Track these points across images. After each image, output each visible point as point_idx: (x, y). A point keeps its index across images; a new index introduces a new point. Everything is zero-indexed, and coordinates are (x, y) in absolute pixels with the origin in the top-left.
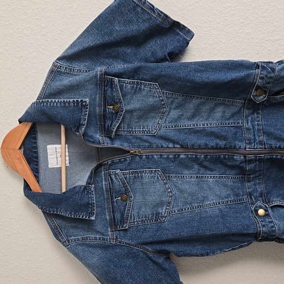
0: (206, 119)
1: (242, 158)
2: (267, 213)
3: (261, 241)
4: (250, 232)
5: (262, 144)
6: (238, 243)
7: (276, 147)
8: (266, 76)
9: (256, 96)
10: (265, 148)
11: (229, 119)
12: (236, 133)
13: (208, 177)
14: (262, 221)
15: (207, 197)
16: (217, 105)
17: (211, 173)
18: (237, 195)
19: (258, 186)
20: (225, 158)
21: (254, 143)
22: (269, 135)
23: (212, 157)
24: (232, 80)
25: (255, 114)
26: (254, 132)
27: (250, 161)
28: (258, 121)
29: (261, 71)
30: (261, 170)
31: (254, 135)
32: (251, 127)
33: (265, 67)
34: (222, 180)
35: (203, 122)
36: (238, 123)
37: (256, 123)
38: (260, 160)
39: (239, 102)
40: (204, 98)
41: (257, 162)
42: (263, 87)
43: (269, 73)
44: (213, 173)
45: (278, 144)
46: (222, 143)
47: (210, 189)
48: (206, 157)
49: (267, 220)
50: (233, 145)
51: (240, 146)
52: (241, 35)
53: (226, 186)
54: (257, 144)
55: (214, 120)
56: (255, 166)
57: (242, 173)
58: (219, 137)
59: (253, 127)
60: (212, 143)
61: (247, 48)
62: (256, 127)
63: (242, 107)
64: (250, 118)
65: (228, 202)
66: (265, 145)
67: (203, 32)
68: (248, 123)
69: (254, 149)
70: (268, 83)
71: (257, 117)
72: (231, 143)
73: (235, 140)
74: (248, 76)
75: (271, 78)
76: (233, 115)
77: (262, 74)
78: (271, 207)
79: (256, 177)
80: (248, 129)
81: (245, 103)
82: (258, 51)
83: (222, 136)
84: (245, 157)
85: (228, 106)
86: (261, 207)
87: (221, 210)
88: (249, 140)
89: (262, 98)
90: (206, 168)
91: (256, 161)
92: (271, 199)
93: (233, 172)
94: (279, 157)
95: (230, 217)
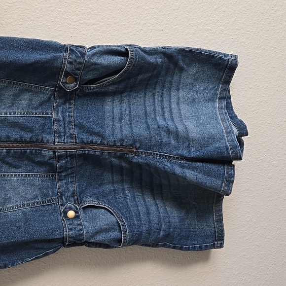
0: (10, 107)
1: (51, 153)
2: (77, 214)
3: (69, 246)
4: (55, 237)
5: (72, 138)
6: (42, 251)
7: (88, 142)
8: (75, 61)
9: (66, 83)
10: (76, 142)
11: (36, 108)
12: (44, 125)
13: (12, 175)
14: (70, 224)
15: (10, 199)
16: (22, 91)
17: (16, 170)
18: (46, 196)
19: (70, 185)
20: (31, 153)
21: (64, 136)
22: (81, 127)
23: (16, 152)
24: (36, 62)
25: (67, 104)
26: (64, 123)
27: (60, 157)
28: (70, 112)
29: (70, 54)
30: (73, 167)
31: (64, 127)
32: (61, 119)
33: (74, 51)
34: (29, 178)
35: (6, 111)
36: (47, 114)
37: (67, 114)
38: (72, 156)
39: (48, 89)
40: (5, 81)
41: (69, 158)
42: (73, 73)
43: (78, 57)
44: (18, 170)
45: (90, 139)
46: (27, 136)
47: (14, 190)
48: (8, 152)
49: (76, 222)
50: (40, 138)
51: (48, 140)
52: (52, 13)
53: (33, 185)
54: (67, 137)
55: (18, 109)
56: (66, 162)
57: (52, 170)
58: (23, 128)
59: (64, 119)
60: (16, 135)
61: (60, 29)
62: (67, 119)
63: (52, 95)
64: (60, 109)
65: (34, 204)
66: (76, 139)
67: (6, 4)
68: (58, 114)
69: (64, 143)
70: (78, 69)
71: (69, 108)
72: (37, 135)
73: (43, 133)
74: (55, 59)
75: (80, 63)
76: (41, 104)
77: (70, 58)
78: (83, 208)
79: (69, 175)
80: (58, 121)
81: (55, 91)
82: (72, 34)
83: (28, 127)
84: (54, 152)
85: (36, 93)
86: (71, 209)
87: (25, 214)
88: (59, 133)
89: (72, 86)
90: (10, 165)
91: (67, 157)
92: (84, 199)
93: (42, 169)
94: (91, 152)
95: (35, 221)
